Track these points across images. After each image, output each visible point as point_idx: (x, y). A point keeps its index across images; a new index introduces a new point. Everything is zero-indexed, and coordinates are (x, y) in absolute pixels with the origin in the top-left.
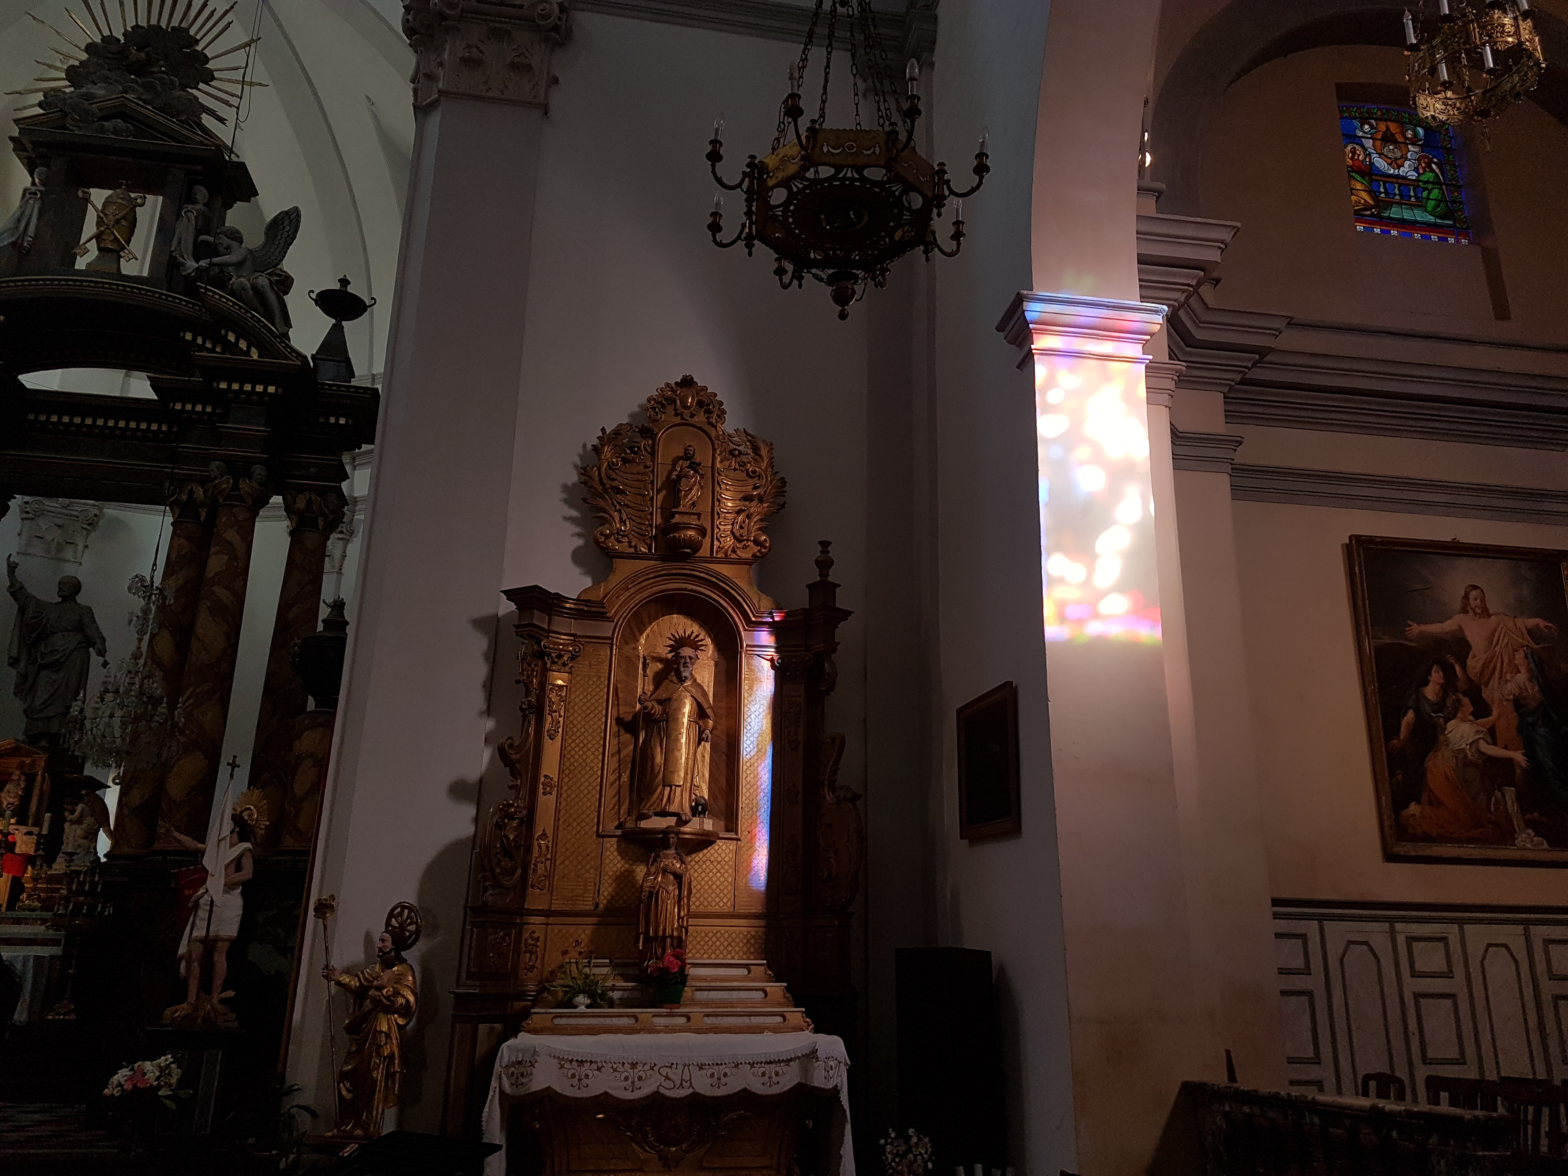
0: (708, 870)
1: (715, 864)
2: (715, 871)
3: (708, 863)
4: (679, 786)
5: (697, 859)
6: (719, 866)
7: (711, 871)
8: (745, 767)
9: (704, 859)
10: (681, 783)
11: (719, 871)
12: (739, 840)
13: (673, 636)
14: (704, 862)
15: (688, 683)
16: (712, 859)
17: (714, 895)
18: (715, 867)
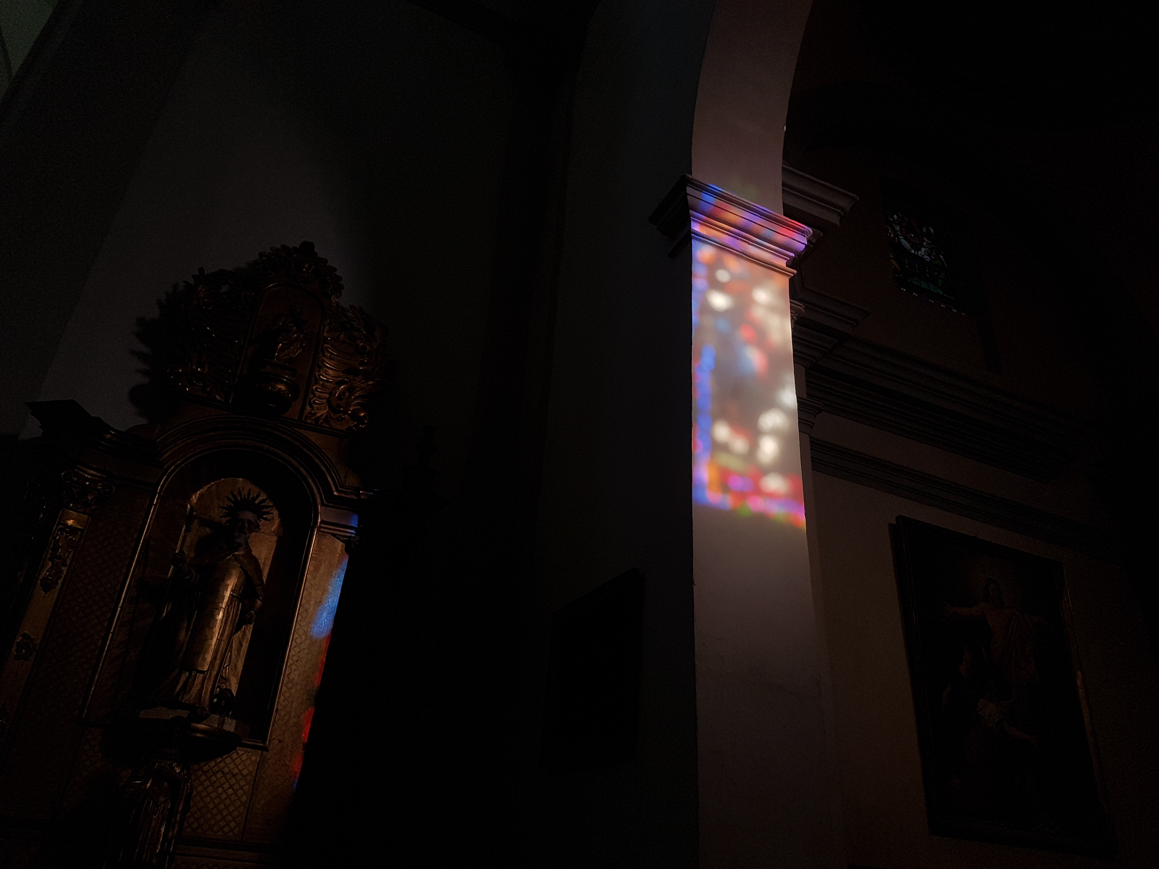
0: (217, 784)
1: (228, 777)
2: (226, 786)
3: (219, 775)
4: (202, 672)
5: (206, 768)
6: (233, 781)
7: (221, 786)
8: (290, 662)
9: (216, 769)
10: (206, 669)
11: (231, 787)
12: (266, 749)
13: (234, 496)
14: (215, 774)
15: (240, 553)
16: (226, 770)
17: (219, 817)
18: (227, 781)
